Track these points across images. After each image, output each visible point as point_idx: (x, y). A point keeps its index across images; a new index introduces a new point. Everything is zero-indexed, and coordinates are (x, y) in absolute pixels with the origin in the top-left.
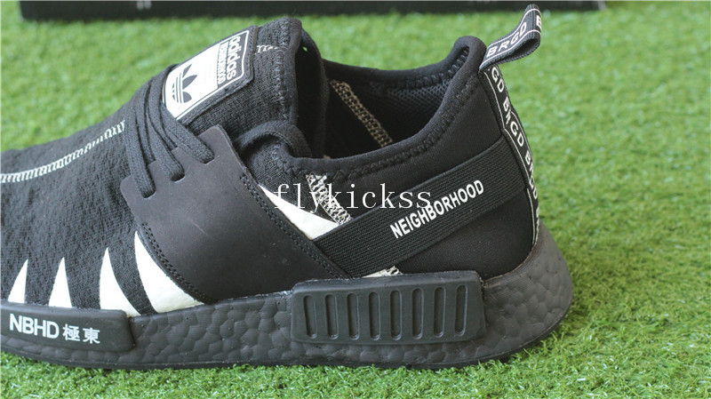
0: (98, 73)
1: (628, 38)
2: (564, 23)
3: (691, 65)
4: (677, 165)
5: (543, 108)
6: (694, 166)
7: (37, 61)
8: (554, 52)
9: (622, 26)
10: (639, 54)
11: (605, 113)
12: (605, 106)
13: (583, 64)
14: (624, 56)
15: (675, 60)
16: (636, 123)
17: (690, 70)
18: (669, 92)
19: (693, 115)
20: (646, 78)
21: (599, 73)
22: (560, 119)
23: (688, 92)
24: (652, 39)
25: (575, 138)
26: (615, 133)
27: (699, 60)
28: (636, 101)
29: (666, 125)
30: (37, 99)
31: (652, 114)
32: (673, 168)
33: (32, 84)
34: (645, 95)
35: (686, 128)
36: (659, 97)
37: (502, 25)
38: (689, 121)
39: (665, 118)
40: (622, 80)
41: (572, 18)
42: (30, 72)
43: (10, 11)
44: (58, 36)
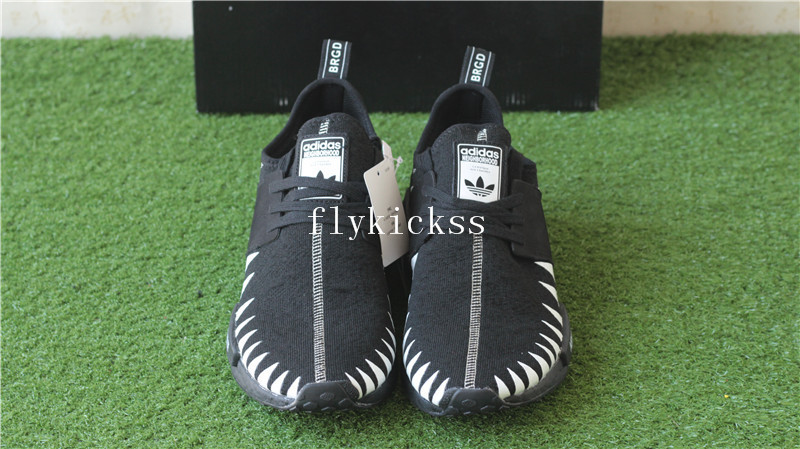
1: (614, 129)
2: (572, 118)
3: (656, 148)
4: (644, 211)
5: (558, 175)
6: (655, 212)
7: (214, 140)
8: (564, 139)
9: (610, 121)
11: (598, 179)
12: (599, 174)
13: (583, 146)
14: (611, 142)
15: (645, 145)
16: (618, 185)
17: (655, 151)
18: (640, 166)
19: (656, 180)
20: (626, 156)
21: (594, 153)
22: (569, 182)
23: (653, 166)
24: (630, 131)
25: (579, 194)
26: (605, 192)
27: (661, 145)
28: (618, 172)
29: (638, 186)
30: (219, 165)
31: (629, 180)
32: (642, 214)
33: (213, 156)
34: (624, 168)
35: (651, 189)
36: (633, 169)
37: (528, 120)
38: (652, 184)
39: (637, 182)
40: (610, 158)
41: (575, 115)
42: (209, 147)
43: (187, 106)
44: (224, 123)
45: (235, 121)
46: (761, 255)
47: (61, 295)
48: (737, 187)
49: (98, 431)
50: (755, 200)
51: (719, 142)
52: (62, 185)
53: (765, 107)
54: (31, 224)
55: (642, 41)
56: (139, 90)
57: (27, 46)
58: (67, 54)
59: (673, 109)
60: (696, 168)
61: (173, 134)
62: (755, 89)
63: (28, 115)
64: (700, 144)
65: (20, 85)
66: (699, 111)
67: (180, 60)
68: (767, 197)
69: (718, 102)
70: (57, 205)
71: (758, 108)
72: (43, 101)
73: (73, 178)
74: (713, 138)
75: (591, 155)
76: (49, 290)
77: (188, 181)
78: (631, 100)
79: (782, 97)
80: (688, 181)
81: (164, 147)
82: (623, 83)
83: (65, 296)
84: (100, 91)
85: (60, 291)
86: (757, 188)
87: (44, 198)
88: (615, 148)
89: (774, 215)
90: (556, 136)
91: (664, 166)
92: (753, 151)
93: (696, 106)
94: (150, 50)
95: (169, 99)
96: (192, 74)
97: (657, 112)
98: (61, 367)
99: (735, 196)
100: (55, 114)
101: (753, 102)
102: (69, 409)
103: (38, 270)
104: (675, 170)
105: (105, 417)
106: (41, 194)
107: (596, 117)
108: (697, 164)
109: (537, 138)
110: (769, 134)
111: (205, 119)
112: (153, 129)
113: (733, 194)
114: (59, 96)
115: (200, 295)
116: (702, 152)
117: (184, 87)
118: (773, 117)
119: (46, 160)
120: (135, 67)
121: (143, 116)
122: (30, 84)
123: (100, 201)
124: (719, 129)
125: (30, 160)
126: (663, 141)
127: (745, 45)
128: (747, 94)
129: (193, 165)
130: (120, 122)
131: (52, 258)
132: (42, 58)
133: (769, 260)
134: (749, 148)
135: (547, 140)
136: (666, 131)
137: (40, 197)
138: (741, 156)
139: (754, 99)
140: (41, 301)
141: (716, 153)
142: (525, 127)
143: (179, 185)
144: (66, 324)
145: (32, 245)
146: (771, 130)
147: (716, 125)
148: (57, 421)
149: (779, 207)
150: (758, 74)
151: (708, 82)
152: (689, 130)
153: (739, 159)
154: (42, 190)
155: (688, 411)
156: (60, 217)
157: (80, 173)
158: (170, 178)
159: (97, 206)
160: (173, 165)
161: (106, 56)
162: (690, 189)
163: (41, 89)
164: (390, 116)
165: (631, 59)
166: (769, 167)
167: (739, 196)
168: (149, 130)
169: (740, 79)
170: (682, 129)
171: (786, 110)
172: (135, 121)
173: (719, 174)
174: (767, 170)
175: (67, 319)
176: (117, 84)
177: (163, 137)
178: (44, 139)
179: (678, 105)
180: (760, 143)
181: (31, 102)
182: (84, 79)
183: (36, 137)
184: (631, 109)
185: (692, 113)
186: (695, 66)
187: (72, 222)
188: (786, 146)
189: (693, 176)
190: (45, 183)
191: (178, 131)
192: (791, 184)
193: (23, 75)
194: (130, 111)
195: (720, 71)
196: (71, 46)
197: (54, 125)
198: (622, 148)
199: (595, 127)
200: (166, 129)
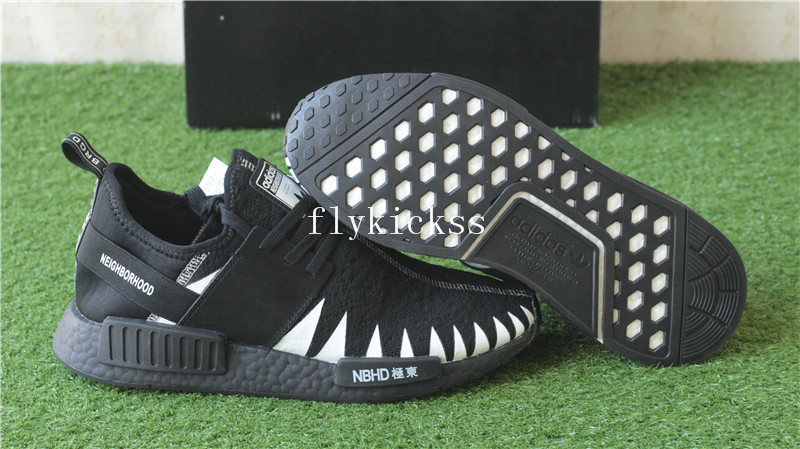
1: (613, 144)
2: (569, 134)
3: (655, 159)
7: (204, 150)
9: (609, 136)
15: (645, 156)
17: (654, 162)
24: (629, 144)
27: (661, 157)
41: (574, 131)
42: (199, 157)
43: (177, 122)
44: (215, 137)
45: (227, 135)
46: (761, 252)
47: (38, 284)
48: (738, 193)
49: (66, 403)
50: (756, 204)
51: (721, 155)
52: (46, 188)
53: (768, 124)
54: (12, 222)
55: (644, 67)
56: (131, 108)
57: (19, 70)
58: (60, 77)
59: (673, 125)
60: (696, 177)
61: (161, 147)
62: (757, 109)
63: (16, 129)
64: (701, 156)
65: (10, 104)
66: (700, 127)
67: (174, 84)
68: (768, 202)
69: (720, 119)
70: (39, 206)
71: (760, 126)
72: (33, 117)
73: (57, 183)
74: (714, 151)
76: (24, 279)
77: (174, 186)
78: (631, 118)
79: (787, 115)
80: (688, 188)
81: (153, 157)
82: (624, 104)
83: (42, 284)
84: (90, 109)
85: (36, 280)
86: (758, 194)
87: (27, 200)
88: (614, 159)
89: (775, 218)
91: (663, 175)
92: (755, 161)
93: (697, 124)
94: (143, 74)
95: (160, 117)
96: (184, 95)
97: (658, 128)
98: (32, 347)
99: (735, 201)
100: (43, 128)
101: (756, 121)
102: (37, 383)
103: (15, 262)
104: (674, 178)
105: (74, 391)
106: (24, 197)
107: (594, 132)
108: (698, 173)
110: (771, 147)
111: (196, 133)
112: (142, 141)
113: (734, 199)
114: (48, 112)
116: (703, 163)
117: (175, 106)
118: (777, 133)
119: (31, 168)
120: (127, 88)
121: (132, 131)
122: (20, 103)
123: (83, 203)
124: (720, 143)
125: (15, 167)
126: (663, 153)
127: (748, 72)
128: (750, 113)
129: (181, 173)
130: (109, 136)
131: (31, 252)
132: (34, 80)
133: (770, 256)
134: (751, 159)
136: (666, 145)
137: (23, 200)
138: (742, 166)
139: (757, 117)
140: (17, 288)
141: (717, 164)
144: (39, 309)
145: (12, 240)
146: (774, 143)
147: (717, 139)
148: (24, 394)
149: (782, 211)
150: (761, 96)
151: (710, 102)
152: (690, 145)
153: (740, 169)
154: (25, 194)
155: (682, 388)
156: (42, 217)
157: (64, 179)
159: (80, 207)
160: (160, 172)
161: (98, 80)
162: (690, 194)
163: (31, 107)
165: (632, 83)
166: (772, 175)
167: (740, 201)
168: (137, 142)
169: (744, 99)
170: (682, 143)
171: (789, 127)
172: (125, 135)
173: (719, 180)
174: (770, 178)
175: (42, 305)
176: (108, 103)
177: (152, 148)
178: (31, 150)
179: (680, 123)
180: (762, 155)
181: (20, 118)
182: (75, 98)
183: (23, 147)
184: (630, 126)
185: (694, 129)
186: (698, 90)
187: (53, 221)
188: (789, 158)
189: (693, 183)
190: (29, 187)
191: (167, 143)
192: (793, 190)
193: (13, 94)
194: (121, 126)
195: (723, 93)
196: (63, 70)
197: (42, 138)
198: (619, 160)
199: (593, 141)
200: (155, 142)
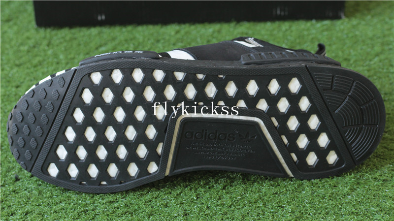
0: (79, 54)
1: (357, 33)
2: (323, 25)
7: (46, 48)
9: (354, 27)
10: (363, 41)
13: (334, 47)
14: (355, 43)
15: (383, 44)
18: (380, 61)
20: (368, 54)
21: (343, 51)
24: (370, 34)
28: (363, 66)
29: (380, 78)
30: (47, 68)
33: (44, 60)
34: (367, 63)
36: (375, 64)
37: (290, 27)
40: (355, 55)
41: (327, 22)
42: (42, 54)
43: (30, 22)
44: (56, 35)
45: (65, 33)
75: (340, 53)
77: (22, 81)
81: (8, 54)
88: (359, 48)
90: (313, 39)
95: (17, 18)
97: (390, 19)
107: (342, 24)
109: (298, 41)
111: (42, 32)
115: (17, 179)
129: (28, 68)
135: (305, 43)
142: (288, 32)
143: (14, 84)
158: (8, 79)
160: (12, 68)
164: (183, 26)
184: (369, 17)
191: (20, 41)
198: (364, 47)
199: (342, 31)
200: (11, 40)
